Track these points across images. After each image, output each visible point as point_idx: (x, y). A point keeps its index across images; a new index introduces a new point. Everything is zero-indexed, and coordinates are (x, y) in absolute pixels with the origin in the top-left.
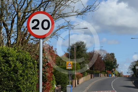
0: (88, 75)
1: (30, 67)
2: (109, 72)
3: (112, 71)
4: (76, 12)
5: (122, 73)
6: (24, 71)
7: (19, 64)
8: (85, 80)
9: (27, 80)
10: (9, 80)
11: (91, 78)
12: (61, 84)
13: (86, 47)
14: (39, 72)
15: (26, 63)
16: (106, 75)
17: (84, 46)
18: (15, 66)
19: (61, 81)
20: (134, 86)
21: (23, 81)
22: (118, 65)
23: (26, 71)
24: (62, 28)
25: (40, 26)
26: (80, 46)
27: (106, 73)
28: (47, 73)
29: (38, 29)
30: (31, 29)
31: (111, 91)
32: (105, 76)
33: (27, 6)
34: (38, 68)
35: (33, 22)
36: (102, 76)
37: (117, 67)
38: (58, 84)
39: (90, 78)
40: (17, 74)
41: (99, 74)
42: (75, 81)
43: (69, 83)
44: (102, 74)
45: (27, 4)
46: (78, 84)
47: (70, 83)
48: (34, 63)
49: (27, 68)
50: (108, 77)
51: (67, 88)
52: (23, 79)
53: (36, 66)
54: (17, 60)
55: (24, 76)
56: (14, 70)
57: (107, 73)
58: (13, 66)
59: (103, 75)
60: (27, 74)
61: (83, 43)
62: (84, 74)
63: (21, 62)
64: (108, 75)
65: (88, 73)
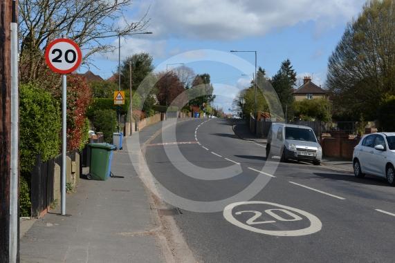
0: (155, 114)
1: (51, 111)
2: (195, 108)
3: (202, 108)
4: (115, 31)
5: (221, 110)
6: (42, 116)
7: (36, 108)
8: (150, 123)
9: (47, 127)
10: (25, 127)
11: (162, 119)
12: (103, 130)
13: (152, 64)
14: (62, 116)
15: (45, 105)
16: (190, 114)
17: (149, 63)
18: (32, 110)
19: (103, 125)
20: (233, 133)
21: (41, 128)
22: (215, 96)
23: (46, 116)
25: (62, 58)
26: (141, 63)
27: (190, 111)
28: (74, 116)
29: (60, 61)
30: (51, 61)
31: (190, 143)
32: (187, 115)
33: (45, 25)
34: (61, 110)
35: (53, 52)
36: (181, 116)
37: (212, 100)
38: (97, 130)
39: (160, 119)
40: (34, 119)
41: (176, 112)
42: (131, 126)
43: (118, 128)
44: (181, 113)
45: (45, 21)
46: (136, 130)
47: (120, 129)
48: (55, 105)
49: (46, 112)
50: (193, 119)
51: (114, 136)
52: (42, 125)
53: (59, 108)
54: (34, 101)
55: (43, 122)
56: (30, 114)
57: (192, 111)
58: (29, 109)
59: (184, 114)
60: (47, 120)
61: (146, 56)
62: (148, 113)
63: (38, 104)
64: (194, 114)
65: (155, 110)
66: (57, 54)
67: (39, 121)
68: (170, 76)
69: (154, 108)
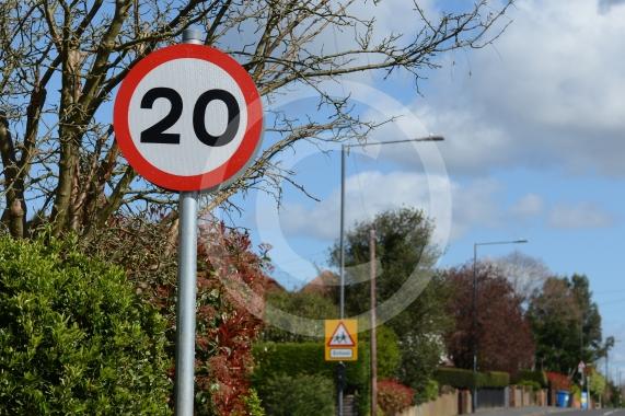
0: (441, 392)
1: (129, 349)
2: (557, 379)
3: (577, 376)
4: (380, 50)
6: (93, 370)
7: (66, 333)
11: (461, 410)
15: (107, 325)
16: (543, 394)
17: (422, 238)
18: (50, 340)
22: (611, 342)
23: (107, 372)
24: (302, 136)
25: (184, 126)
26: (400, 238)
27: (543, 387)
28: (216, 378)
29: (175, 139)
30: (136, 137)
32: (535, 399)
33: (118, 18)
34: (173, 352)
35: (147, 102)
36: (518, 403)
37: (602, 353)
39: (455, 410)
40: (57, 383)
41: (501, 389)
44: (518, 393)
45: (114, 6)
48: (148, 327)
49: (109, 351)
50: (553, 410)
52: (91, 411)
53: (162, 341)
54: (58, 307)
55: (95, 394)
56: (39, 361)
57: (548, 387)
58: (36, 340)
59: (527, 396)
60: (110, 387)
61: (416, 219)
62: (421, 390)
63: (79, 318)
64: (554, 397)
65: (442, 383)
66: (162, 107)
67: (79, 392)
68: (484, 278)
69: (437, 375)
